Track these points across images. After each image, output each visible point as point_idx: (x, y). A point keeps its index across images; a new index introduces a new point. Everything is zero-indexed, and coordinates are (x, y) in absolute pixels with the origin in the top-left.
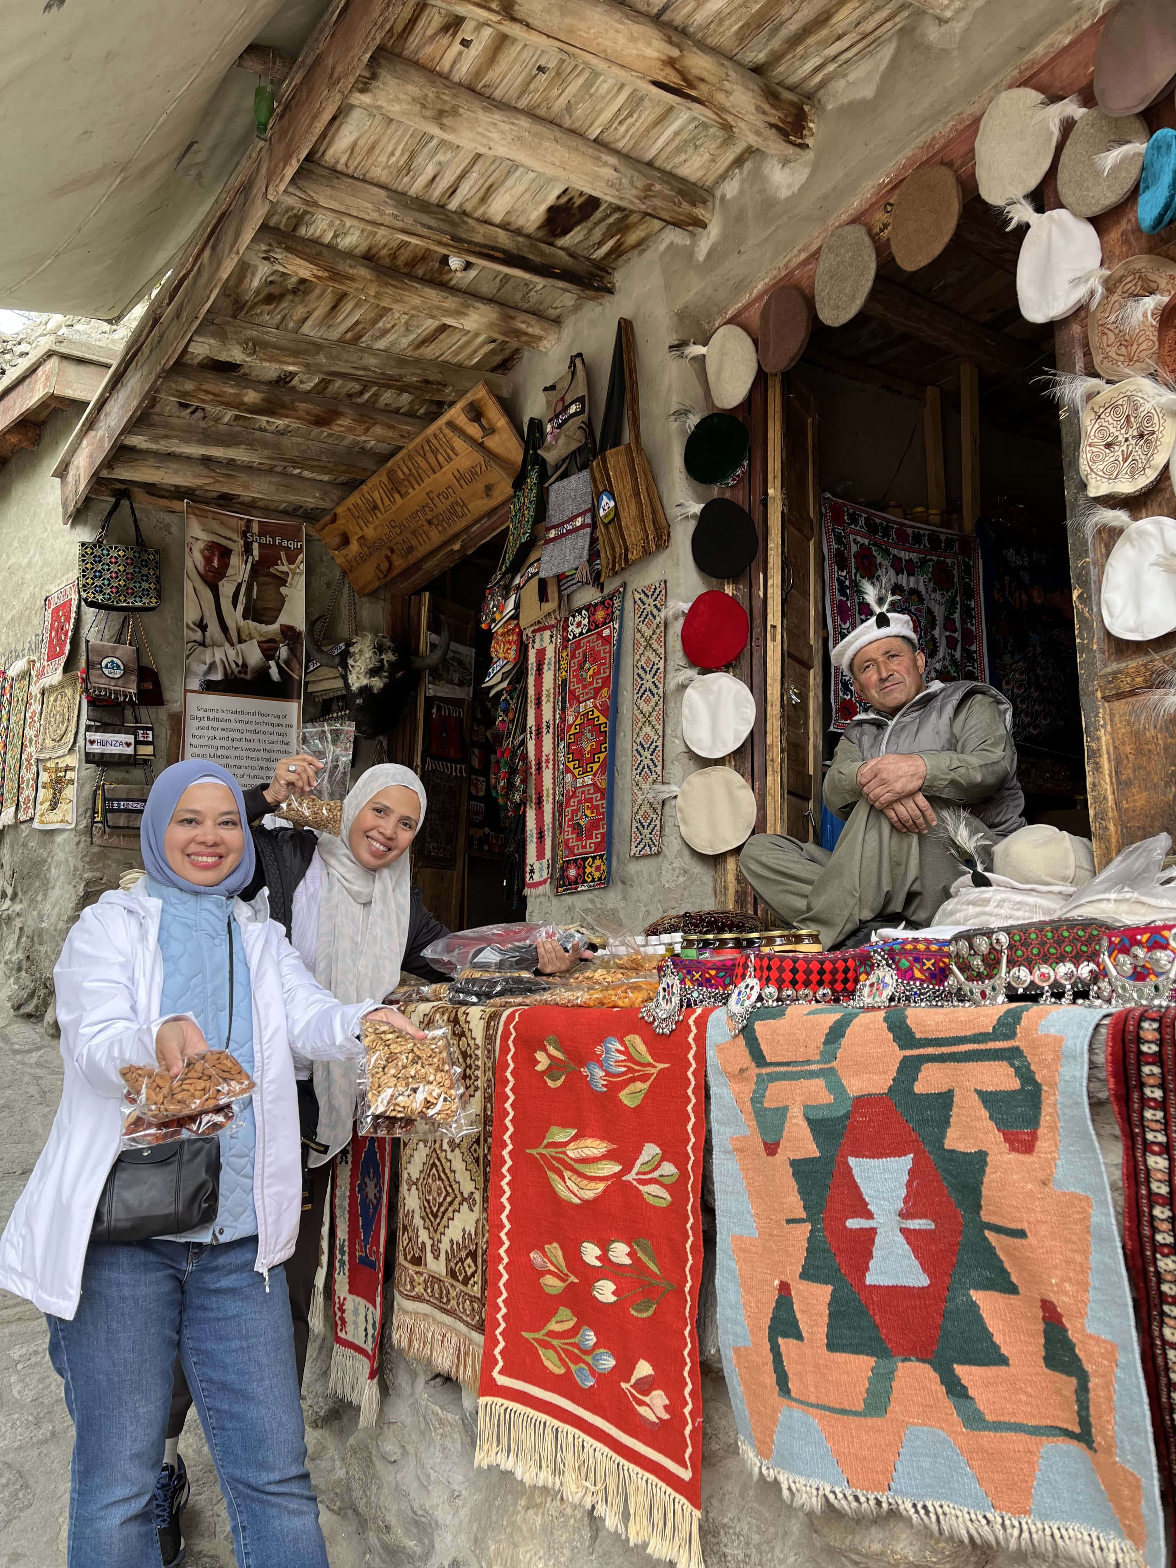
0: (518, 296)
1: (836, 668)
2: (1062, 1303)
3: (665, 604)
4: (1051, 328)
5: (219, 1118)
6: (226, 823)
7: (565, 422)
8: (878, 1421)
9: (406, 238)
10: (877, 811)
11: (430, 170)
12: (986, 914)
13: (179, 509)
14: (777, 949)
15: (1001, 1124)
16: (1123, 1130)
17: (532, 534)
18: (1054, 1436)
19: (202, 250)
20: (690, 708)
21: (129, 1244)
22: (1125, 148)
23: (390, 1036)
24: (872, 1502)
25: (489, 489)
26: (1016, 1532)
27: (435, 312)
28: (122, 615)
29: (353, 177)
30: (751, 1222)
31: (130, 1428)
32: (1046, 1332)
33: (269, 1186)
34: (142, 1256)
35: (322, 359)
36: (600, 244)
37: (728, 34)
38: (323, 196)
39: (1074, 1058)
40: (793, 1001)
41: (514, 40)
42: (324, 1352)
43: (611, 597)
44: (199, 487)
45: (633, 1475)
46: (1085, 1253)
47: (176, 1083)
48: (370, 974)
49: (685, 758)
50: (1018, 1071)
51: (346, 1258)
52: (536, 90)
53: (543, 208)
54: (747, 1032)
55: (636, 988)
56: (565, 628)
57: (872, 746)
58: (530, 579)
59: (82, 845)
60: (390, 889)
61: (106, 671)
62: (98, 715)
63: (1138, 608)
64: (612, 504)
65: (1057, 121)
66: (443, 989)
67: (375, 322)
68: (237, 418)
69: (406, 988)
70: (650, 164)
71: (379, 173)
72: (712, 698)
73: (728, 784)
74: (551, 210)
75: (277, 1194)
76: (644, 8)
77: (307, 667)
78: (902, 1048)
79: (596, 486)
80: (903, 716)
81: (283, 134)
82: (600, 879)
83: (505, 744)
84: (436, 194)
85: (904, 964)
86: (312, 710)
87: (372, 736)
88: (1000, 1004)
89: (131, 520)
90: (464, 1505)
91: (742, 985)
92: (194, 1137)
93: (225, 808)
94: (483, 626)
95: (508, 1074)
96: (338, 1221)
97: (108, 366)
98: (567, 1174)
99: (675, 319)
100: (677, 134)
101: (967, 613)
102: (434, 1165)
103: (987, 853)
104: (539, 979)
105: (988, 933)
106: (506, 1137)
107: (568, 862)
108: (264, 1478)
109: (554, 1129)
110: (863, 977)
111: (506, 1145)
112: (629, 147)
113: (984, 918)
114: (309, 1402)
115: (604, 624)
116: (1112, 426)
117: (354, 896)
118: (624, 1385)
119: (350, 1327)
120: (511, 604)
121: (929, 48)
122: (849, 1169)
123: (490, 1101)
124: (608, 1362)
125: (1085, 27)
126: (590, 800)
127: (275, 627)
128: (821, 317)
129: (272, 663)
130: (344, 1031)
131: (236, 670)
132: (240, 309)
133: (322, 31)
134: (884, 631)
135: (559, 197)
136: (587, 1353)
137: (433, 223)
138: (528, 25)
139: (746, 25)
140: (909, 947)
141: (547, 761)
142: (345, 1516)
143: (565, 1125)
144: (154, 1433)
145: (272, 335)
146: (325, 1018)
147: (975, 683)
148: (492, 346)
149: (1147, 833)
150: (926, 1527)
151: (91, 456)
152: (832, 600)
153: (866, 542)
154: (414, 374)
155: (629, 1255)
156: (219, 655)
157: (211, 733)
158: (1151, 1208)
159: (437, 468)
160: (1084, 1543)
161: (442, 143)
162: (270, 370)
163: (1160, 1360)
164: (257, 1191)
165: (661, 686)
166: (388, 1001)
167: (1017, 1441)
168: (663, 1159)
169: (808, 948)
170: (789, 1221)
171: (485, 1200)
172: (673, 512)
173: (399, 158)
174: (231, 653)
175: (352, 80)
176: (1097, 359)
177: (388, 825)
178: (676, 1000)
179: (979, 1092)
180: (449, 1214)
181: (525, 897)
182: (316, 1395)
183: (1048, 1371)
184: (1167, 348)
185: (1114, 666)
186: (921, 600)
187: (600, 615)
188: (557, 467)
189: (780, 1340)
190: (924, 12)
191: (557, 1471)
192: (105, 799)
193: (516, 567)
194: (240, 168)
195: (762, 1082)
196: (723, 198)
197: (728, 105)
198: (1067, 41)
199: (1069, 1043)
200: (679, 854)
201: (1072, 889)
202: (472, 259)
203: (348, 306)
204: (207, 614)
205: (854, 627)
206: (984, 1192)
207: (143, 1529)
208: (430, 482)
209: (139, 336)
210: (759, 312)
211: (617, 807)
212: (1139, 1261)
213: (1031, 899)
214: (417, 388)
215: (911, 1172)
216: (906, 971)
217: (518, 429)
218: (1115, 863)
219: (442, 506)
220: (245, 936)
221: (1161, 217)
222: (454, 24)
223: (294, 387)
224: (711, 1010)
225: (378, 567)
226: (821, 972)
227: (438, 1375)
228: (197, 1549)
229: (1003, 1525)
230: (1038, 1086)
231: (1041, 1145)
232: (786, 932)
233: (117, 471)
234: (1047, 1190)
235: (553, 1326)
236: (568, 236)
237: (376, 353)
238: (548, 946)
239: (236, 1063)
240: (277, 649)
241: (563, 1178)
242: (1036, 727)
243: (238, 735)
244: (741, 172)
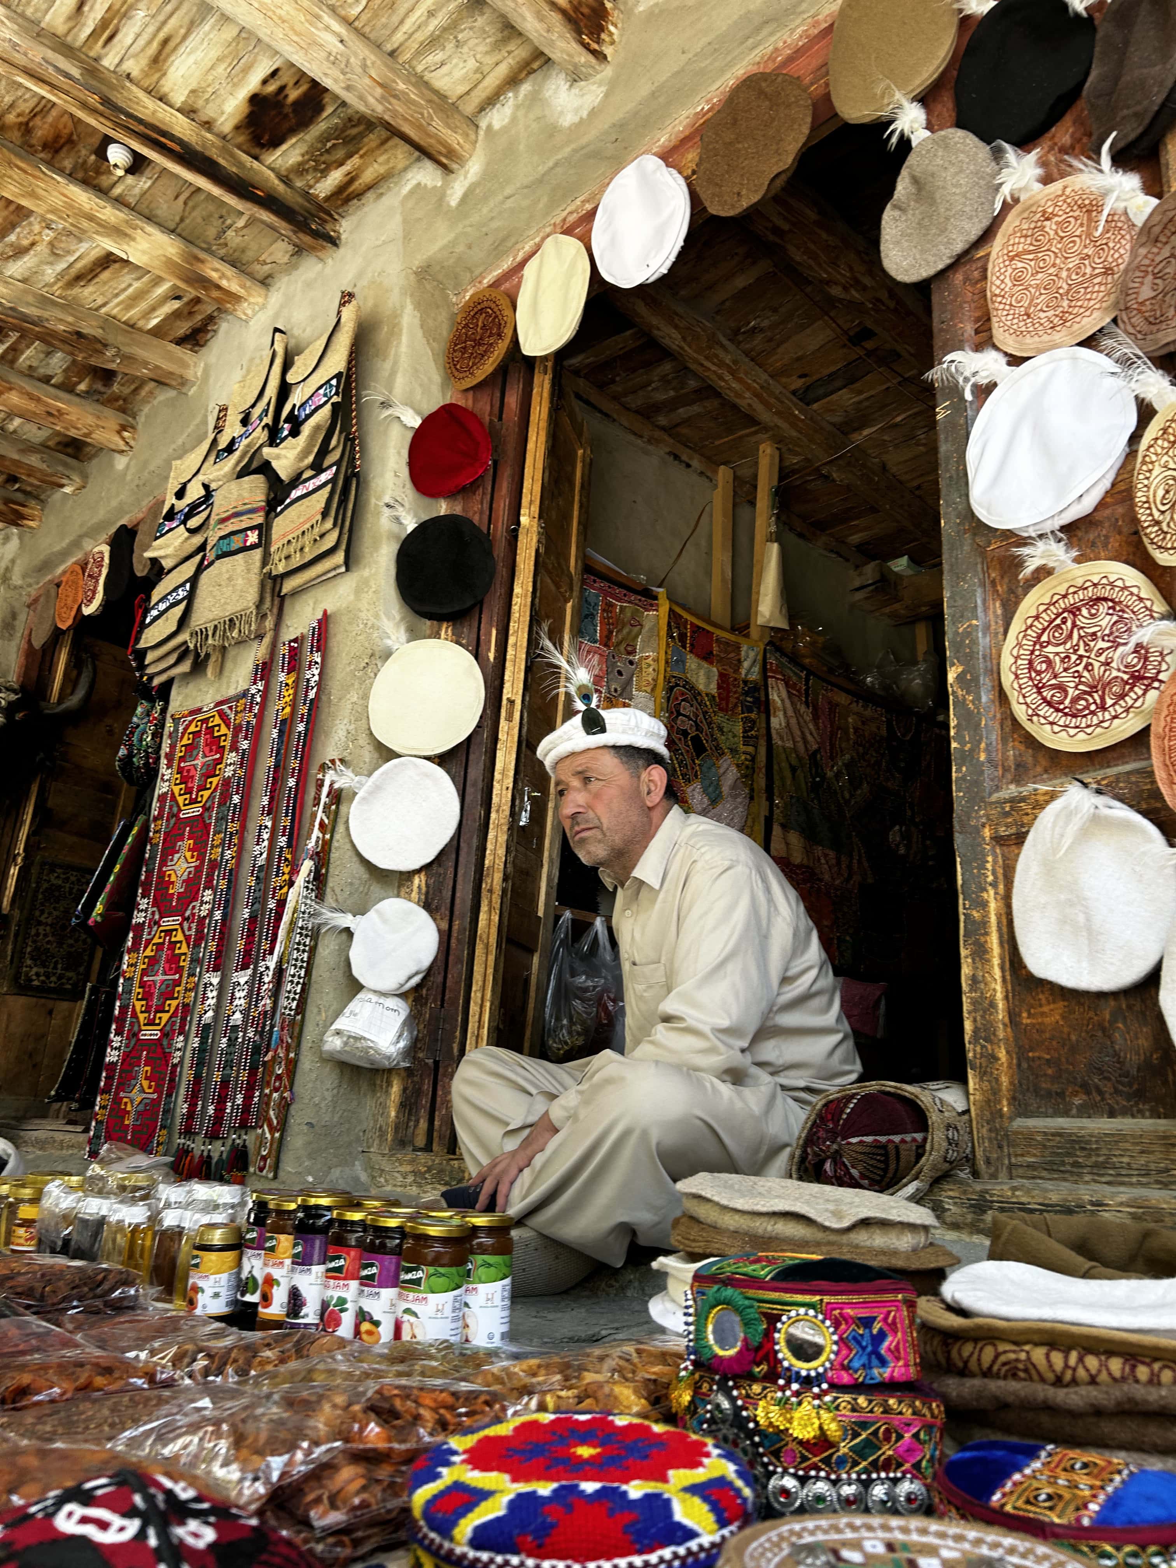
0: (211, 233)
27: (92, 229)
67: (5, 231)
70: (396, 54)
74: (255, 99)
84: (83, 34)
99: (412, 277)
135: (265, 82)
137: (75, 72)
148: (176, 305)
196: (489, 127)
202: (141, 149)
214: (70, 344)
236: (279, 152)
237: (7, 280)
244: (516, 97)
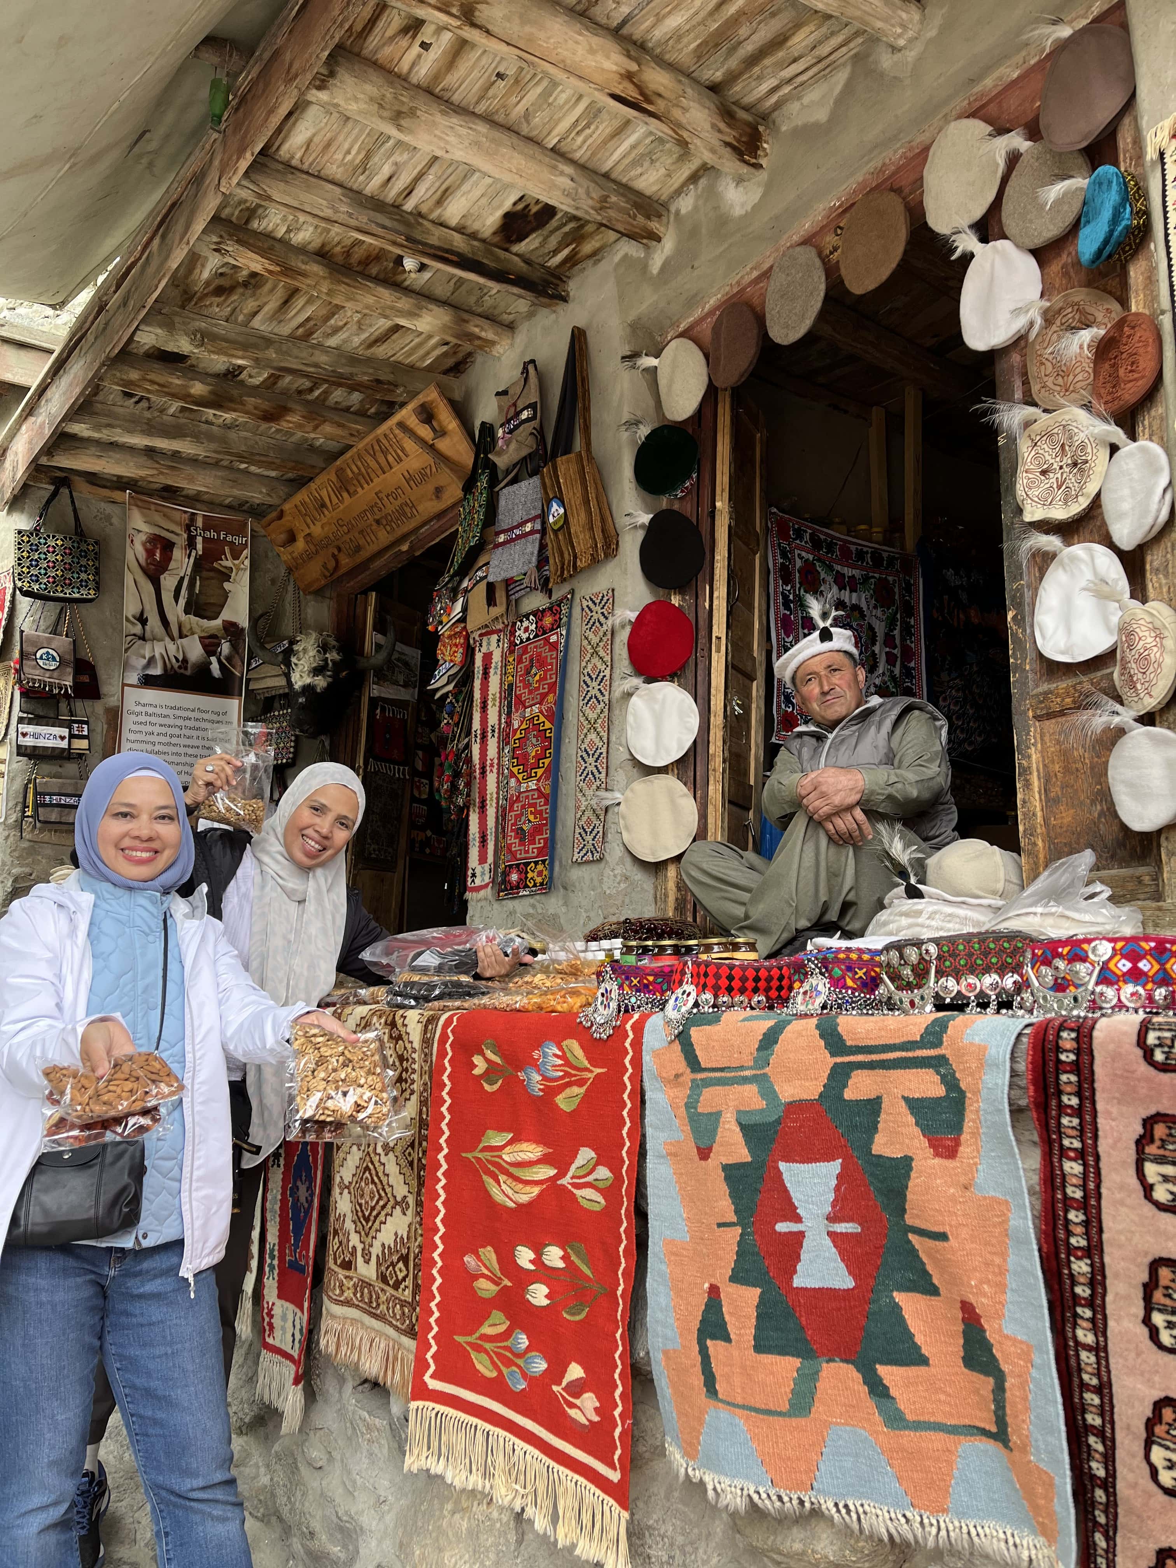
0: (472, 300)
1: (779, 681)
2: (981, 1304)
3: (612, 613)
4: (992, 356)
5: (144, 1121)
6: (163, 817)
7: (516, 427)
8: (802, 1421)
9: (361, 237)
10: (815, 823)
11: (386, 170)
12: (918, 925)
13: (120, 500)
14: (714, 956)
15: (926, 1130)
16: (1041, 1137)
17: (481, 538)
18: (972, 1435)
19: (151, 239)
20: (635, 715)
21: (47, 1248)
22: (1067, 183)
23: (320, 1039)
24: (795, 1502)
25: (438, 491)
26: (934, 1530)
27: (388, 312)
28: (59, 605)
29: (307, 173)
30: (683, 1226)
31: (48, 1436)
32: (964, 1332)
33: (197, 1189)
34: (61, 1261)
35: (271, 354)
36: (555, 252)
37: (685, 51)
38: (277, 190)
39: (997, 1066)
40: (728, 1007)
41: (473, 46)
42: (251, 1357)
43: (559, 603)
44: (143, 478)
45: (563, 1477)
46: (1004, 1255)
47: (101, 1084)
48: (305, 973)
49: (629, 766)
50: (944, 1079)
51: (276, 1262)
52: (494, 97)
53: (500, 213)
54: (683, 1038)
55: (575, 993)
56: (513, 633)
57: (812, 758)
58: (478, 582)
59: (11, 839)
60: (325, 889)
61: (41, 662)
62: (31, 707)
63: (1069, 630)
64: (562, 511)
65: (1003, 153)
66: (380, 991)
67: (327, 318)
68: (183, 409)
69: (343, 991)
70: (606, 176)
71: (334, 170)
72: (657, 707)
73: (670, 793)
74: (507, 216)
75: (206, 1197)
76: (604, 21)
77: (249, 664)
78: (833, 1055)
79: (546, 493)
80: (842, 729)
81: (238, 127)
82: (542, 884)
83: (450, 747)
84: (391, 194)
85: (837, 972)
86: (253, 708)
87: (314, 736)
88: (928, 1014)
89: (70, 509)
90: (389, 1511)
91: (679, 991)
92: (118, 1139)
93: (162, 803)
94: (430, 628)
95: (445, 1078)
96: (269, 1225)
97: (51, 352)
98: (502, 1178)
99: (628, 330)
100: (633, 147)
101: (907, 631)
102: (367, 1168)
103: (920, 866)
104: (477, 983)
105: (918, 943)
106: (442, 1141)
107: (511, 866)
108: (187, 1484)
109: (490, 1133)
110: (796, 985)
111: (442, 1149)
112: (585, 158)
113: (917, 929)
114: (234, 1408)
115: (552, 630)
116: (1048, 454)
117: (289, 893)
118: (555, 1388)
119: (278, 1333)
120: (458, 607)
121: (882, 75)
122: (779, 1174)
123: (426, 1105)
124: (540, 1365)
125: (1032, 62)
126: (534, 805)
127: (218, 622)
128: (771, 335)
129: (213, 659)
130: (275, 1033)
131: (176, 665)
132: (190, 299)
133: (280, 26)
134: (827, 645)
135: (515, 204)
136: (519, 1356)
137: (388, 223)
138: (488, 32)
139: (705, 43)
140: (842, 956)
141: (492, 765)
142: (269, 1524)
143: (501, 1129)
144: (73, 1441)
145: (222, 328)
146: (257, 1020)
147: (913, 700)
148: (445, 348)
149: (1073, 850)
150: (847, 1526)
151: (30, 442)
152: (776, 614)
153: (811, 557)
154: (365, 373)
155: (562, 1258)
156: (158, 650)
157: (149, 728)
158: (1066, 1212)
159: (386, 468)
160: (999, 1540)
161: (399, 143)
162: (219, 362)
163: (1073, 1362)
164: (184, 1195)
165: (606, 693)
166: (323, 1004)
167: (937, 1440)
168: (597, 1164)
169: (744, 956)
170: (720, 1225)
171: (419, 1203)
172: (622, 522)
173: (355, 156)
174: (172, 648)
175: (309, 76)
176: (1035, 388)
177: (324, 824)
178: (614, 1005)
179: (906, 1099)
180: (382, 1217)
181: (466, 901)
182: (241, 1402)
183: (966, 1371)
184: (1102, 380)
185: (1044, 687)
186: (863, 616)
187: (548, 621)
188: (508, 472)
189: (709, 1342)
190: (878, 40)
191: (487, 1474)
192: (36, 793)
193: (465, 570)
194: (192, 158)
195: (697, 1087)
196: (678, 212)
197: (684, 121)
198: (1015, 75)
199: (993, 1051)
200: (621, 861)
201: (1001, 903)
202: (426, 261)
203: (300, 302)
204: (147, 607)
205: (797, 641)
206: (909, 1196)
207: (63, 1537)
208: (378, 482)
209: (84, 322)
210: (710, 326)
211: (561, 813)
212: (1054, 1263)
213: (962, 912)
214: (367, 387)
215: (839, 1177)
216: (839, 980)
217: (470, 434)
218: (1042, 878)
219: (391, 507)
220: (180, 933)
221: (1100, 251)
222: (414, 26)
223: (242, 381)
224: (648, 1016)
225: (325, 566)
226: (757, 979)
227: (366, 1381)
228: (116, 1556)
229: (922, 1523)
230: (962, 1093)
231: (964, 1150)
232: (724, 940)
233: (56, 458)
234: (968, 1194)
235: (486, 1329)
236: (523, 243)
237: (326, 350)
238: (488, 950)
239: (164, 1064)
240: (219, 644)
241: (498, 1182)
242: (970, 744)
243: (177, 731)
244: (696, 189)
